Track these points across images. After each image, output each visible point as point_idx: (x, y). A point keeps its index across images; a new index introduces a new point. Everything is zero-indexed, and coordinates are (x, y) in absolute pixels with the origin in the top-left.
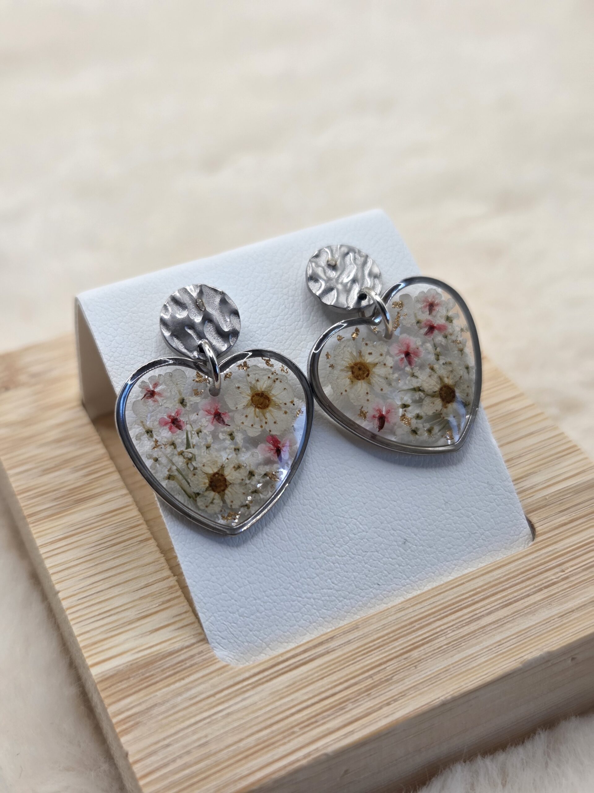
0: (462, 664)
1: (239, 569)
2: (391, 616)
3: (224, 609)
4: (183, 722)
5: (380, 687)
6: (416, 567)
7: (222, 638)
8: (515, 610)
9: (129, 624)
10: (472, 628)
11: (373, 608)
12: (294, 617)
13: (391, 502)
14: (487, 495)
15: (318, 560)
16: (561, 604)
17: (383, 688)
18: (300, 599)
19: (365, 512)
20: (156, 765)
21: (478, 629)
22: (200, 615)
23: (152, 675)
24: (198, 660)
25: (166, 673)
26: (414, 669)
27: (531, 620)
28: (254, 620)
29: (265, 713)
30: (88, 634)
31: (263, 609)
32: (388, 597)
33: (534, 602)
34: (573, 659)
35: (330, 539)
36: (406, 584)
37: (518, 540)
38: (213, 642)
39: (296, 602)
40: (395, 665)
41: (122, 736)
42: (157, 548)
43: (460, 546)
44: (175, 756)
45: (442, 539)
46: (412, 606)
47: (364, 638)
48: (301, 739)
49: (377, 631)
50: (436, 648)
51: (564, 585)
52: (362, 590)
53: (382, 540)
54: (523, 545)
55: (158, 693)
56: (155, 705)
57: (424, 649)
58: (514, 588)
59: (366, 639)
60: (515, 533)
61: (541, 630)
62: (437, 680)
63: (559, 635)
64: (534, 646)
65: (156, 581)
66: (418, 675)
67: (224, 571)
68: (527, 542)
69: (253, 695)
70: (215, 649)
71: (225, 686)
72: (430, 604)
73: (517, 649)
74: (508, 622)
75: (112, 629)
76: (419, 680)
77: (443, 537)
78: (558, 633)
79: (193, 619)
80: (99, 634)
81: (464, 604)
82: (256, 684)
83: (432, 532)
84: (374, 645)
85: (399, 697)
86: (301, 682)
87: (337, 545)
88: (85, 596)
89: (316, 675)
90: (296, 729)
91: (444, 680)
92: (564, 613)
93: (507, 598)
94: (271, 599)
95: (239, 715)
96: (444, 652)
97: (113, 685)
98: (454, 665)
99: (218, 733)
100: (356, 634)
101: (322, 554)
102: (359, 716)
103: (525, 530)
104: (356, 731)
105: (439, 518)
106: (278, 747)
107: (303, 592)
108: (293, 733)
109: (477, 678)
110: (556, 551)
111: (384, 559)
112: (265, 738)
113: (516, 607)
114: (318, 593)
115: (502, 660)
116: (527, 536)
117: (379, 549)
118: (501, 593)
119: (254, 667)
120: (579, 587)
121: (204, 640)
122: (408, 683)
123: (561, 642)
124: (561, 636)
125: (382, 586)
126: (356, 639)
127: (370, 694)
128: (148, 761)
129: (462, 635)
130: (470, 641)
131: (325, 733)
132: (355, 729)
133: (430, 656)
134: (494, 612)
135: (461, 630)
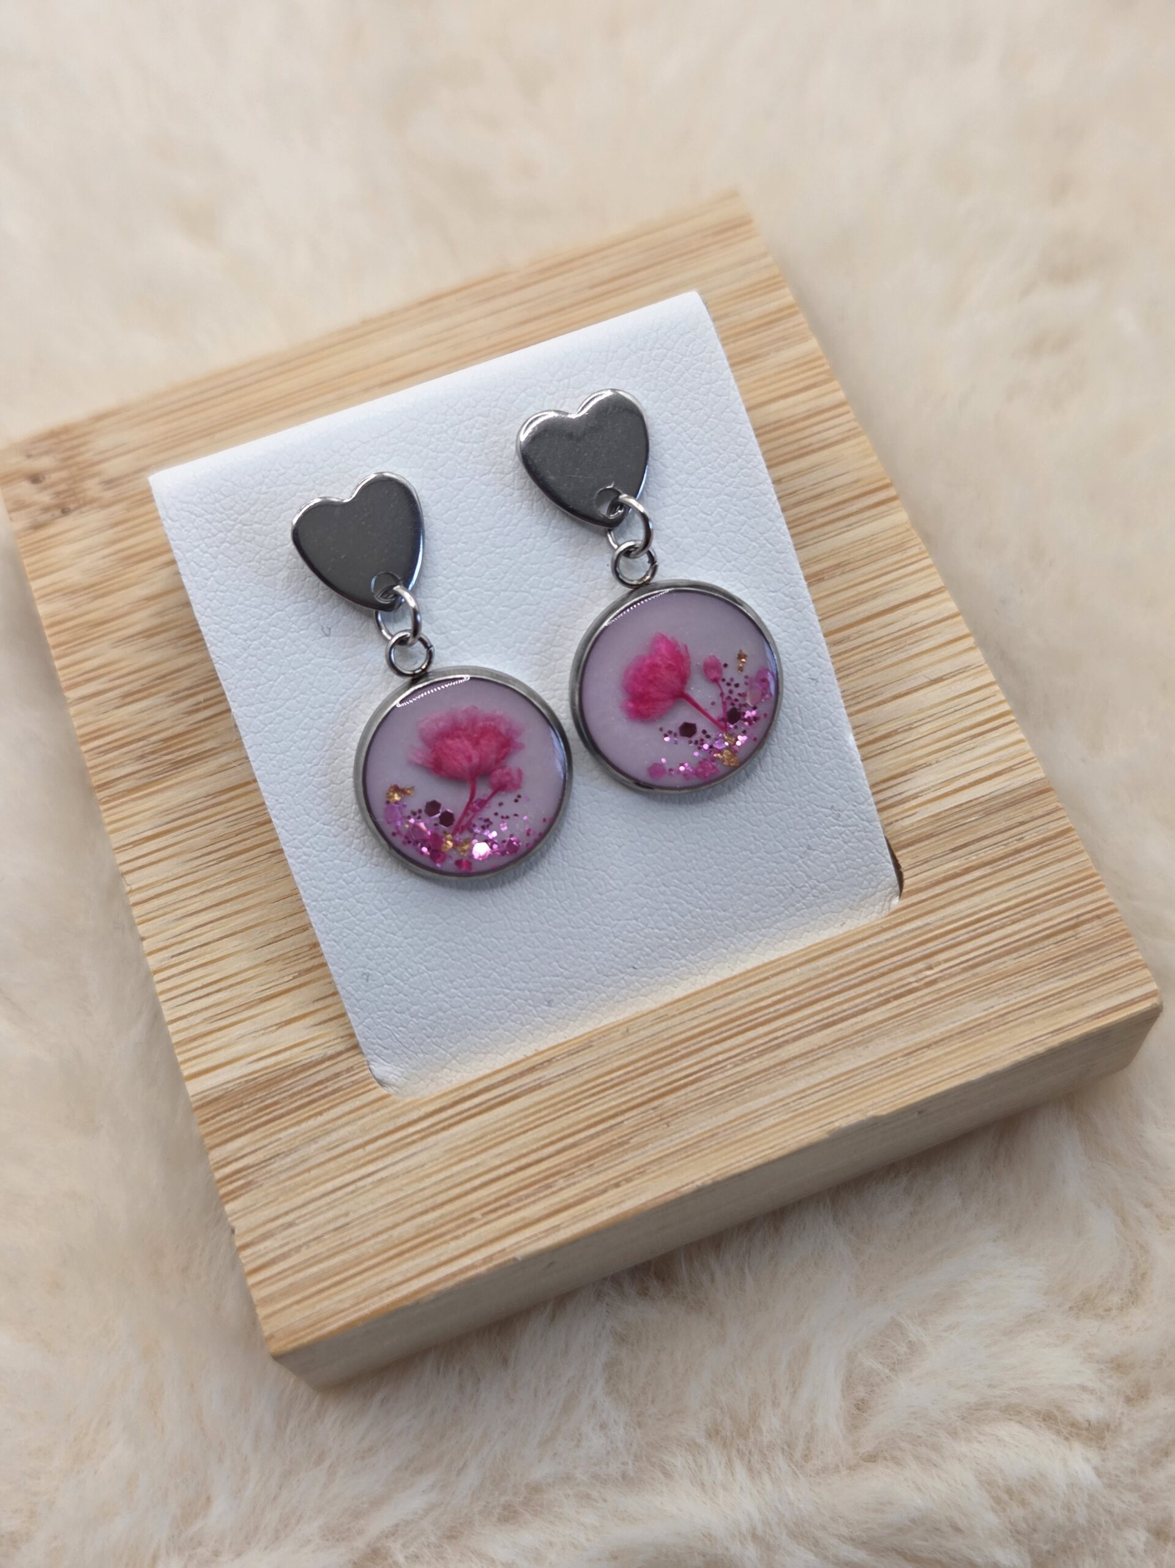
0: (739, 1127)
1: (412, 950)
2: (644, 1029)
3: (388, 1007)
4: (314, 1187)
5: (608, 1155)
6: (698, 940)
7: (384, 1047)
8: (839, 1035)
9: (247, 1009)
10: (764, 1063)
12: (497, 1017)
13: (665, 843)
14: (828, 828)
15: (537, 934)
16: (913, 1033)
17: (613, 1157)
18: (507, 991)
19: (620, 860)
20: (272, 1255)
21: (774, 1066)
23: (276, 1103)
24: (346, 1082)
25: (295, 1101)
26: (664, 1129)
27: (860, 1056)
28: (435, 1022)
29: (436, 1183)
30: (184, 1021)
31: (447, 1006)
32: (649, 985)
33: (870, 1023)
35: (560, 902)
37: (873, 894)
38: (369, 1054)
39: (502, 996)
40: (638, 1117)
41: (227, 1202)
43: (774, 907)
45: (745, 898)
46: (679, 1014)
47: (598, 1066)
48: (481, 1232)
49: (619, 1054)
51: (925, 995)
53: (645, 901)
54: (881, 903)
55: (282, 1135)
56: (278, 1155)
57: (686, 1094)
58: (845, 994)
59: (600, 1068)
60: (870, 884)
61: (871, 1076)
62: (696, 1150)
63: (897, 1088)
65: (291, 933)
66: (668, 1139)
67: (388, 952)
68: (888, 898)
69: (422, 1151)
70: (372, 1062)
71: (382, 1132)
72: (709, 1012)
73: (830, 1106)
74: (822, 1057)
75: (219, 1017)
76: (669, 1148)
77: (748, 895)
78: (897, 1085)
80: (200, 1023)
81: (761, 1017)
82: (428, 1132)
83: (729, 888)
84: (612, 1079)
85: (635, 1175)
86: (493, 1135)
87: (570, 911)
88: (181, 950)
89: (517, 1125)
90: (477, 1215)
91: (708, 1151)
92: (914, 1049)
93: (830, 1012)
94: (462, 992)
95: (397, 1183)
96: (717, 1101)
97: (218, 1115)
98: (726, 1127)
99: (363, 1211)
100: (588, 1056)
101: (546, 925)
102: (571, 1201)
103: (888, 879)
104: (563, 1226)
105: (743, 866)
106: (448, 1241)
107: (513, 981)
108: (472, 1220)
109: (757, 1153)
110: (927, 928)
111: (646, 930)
112: (431, 1226)
113: (841, 1029)
114: (536, 982)
115: (801, 1125)
116: (889, 889)
117: (639, 915)
118: (823, 1002)
119: (426, 1103)
120: (948, 1003)
121: (356, 1046)
122: (653, 1152)
123: (897, 1102)
124: (900, 1090)
125: (641, 970)
126: (584, 1067)
127: (592, 1165)
128: (261, 1247)
129: (748, 1074)
130: (759, 1086)
131: (518, 1225)
132: (562, 1223)
133: (692, 1107)
134: (805, 1036)
135: (747, 1065)
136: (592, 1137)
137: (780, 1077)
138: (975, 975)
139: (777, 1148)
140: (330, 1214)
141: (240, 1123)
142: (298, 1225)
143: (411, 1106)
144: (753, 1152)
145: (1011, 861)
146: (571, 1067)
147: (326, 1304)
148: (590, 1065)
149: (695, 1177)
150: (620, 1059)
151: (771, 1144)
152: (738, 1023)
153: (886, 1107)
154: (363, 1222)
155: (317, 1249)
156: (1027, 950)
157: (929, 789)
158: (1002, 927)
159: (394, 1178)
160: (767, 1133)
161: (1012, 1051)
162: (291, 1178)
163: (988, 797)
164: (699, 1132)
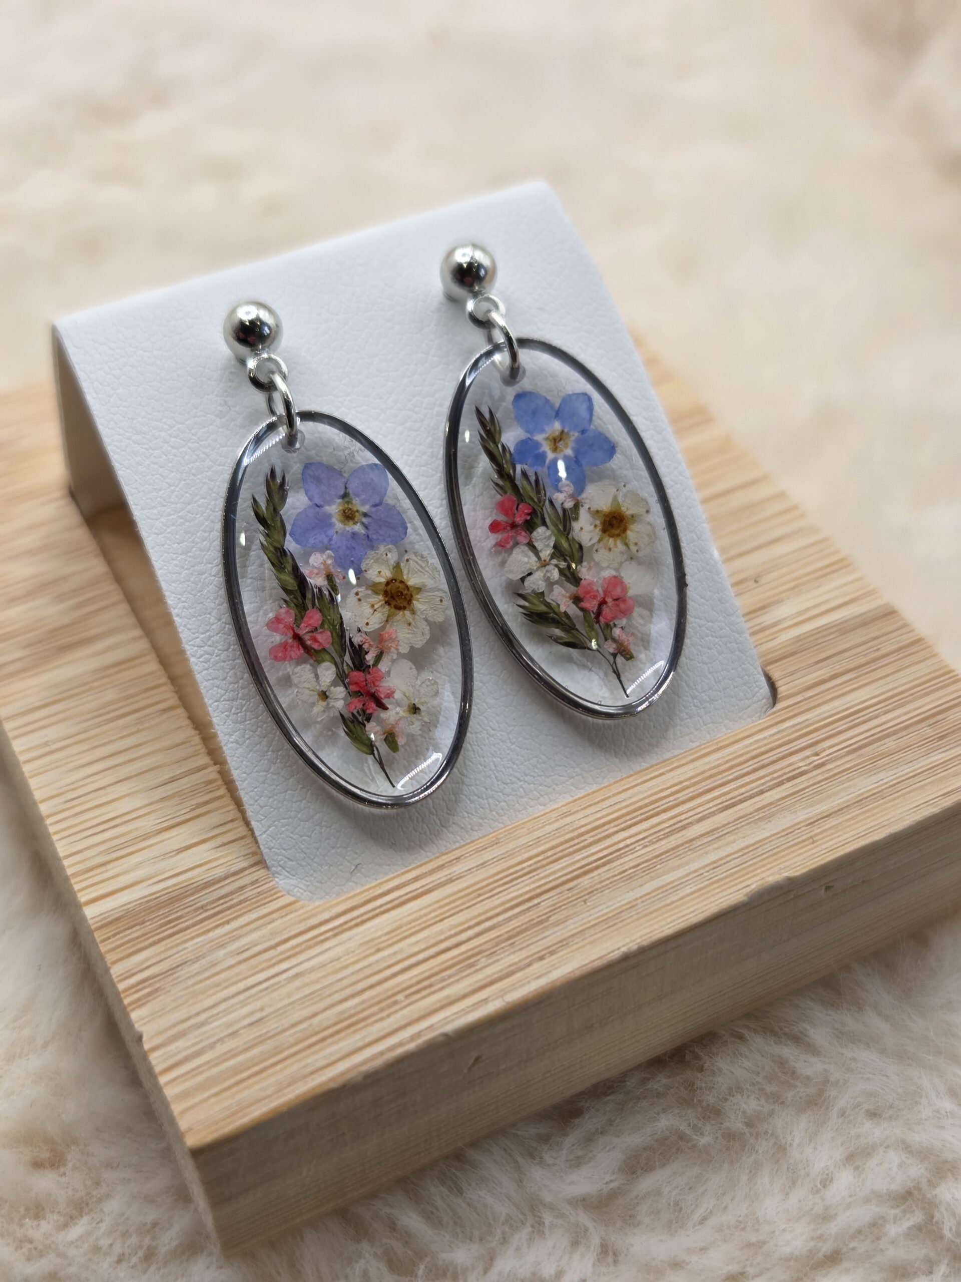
0: (656, 898)
2: (550, 824)
4: (226, 987)
5: (529, 933)
7: (288, 859)
8: (741, 814)
9: (144, 840)
10: (673, 843)
11: (524, 812)
16: (812, 806)
17: (535, 934)
20: (185, 1054)
21: (682, 844)
22: (254, 824)
23: (178, 918)
24: (251, 893)
25: (199, 915)
26: (581, 906)
27: (764, 829)
29: (353, 974)
30: (80, 855)
32: (547, 794)
33: (768, 802)
34: (828, 888)
36: (574, 774)
37: (749, 706)
38: (273, 866)
40: (554, 898)
41: (134, 1009)
42: (188, 722)
44: (215, 1039)
46: (582, 809)
47: (508, 858)
48: (405, 1012)
49: (528, 847)
50: (616, 873)
51: (817, 775)
52: (507, 784)
54: (759, 714)
55: (187, 945)
56: (186, 963)
57: (599, 874)
58: (740, 780)
59: (510, 859)
60: (745, 695)
61: (778, 845)
62: (618, 921)
63: (806, 852)
64: (768, 870)
65: (187, 773)
66: (588, 914)
68: (763, 710)
69: (335, 946)
70: (276, 875)
71: (293, 933)
72: (611, 806)
73: (743, 872)
74: (728, 833)
75: (115, 849)
76: (589, 922)
78: (805, 849)
79: (242, 830)
80: (98, 855)
81: (662, 805)
82: (340, 929)
84: (523, 869)
85: (558, 948)
86: (409, 926)
88: (75, 795)
89: (433, 915)
90: (400, 997)
91: (628, 921)
92: (815, 819)
93: (728, 796)
95: (314, 976)
96: (630, 878)
97: (119, 933)
98: (644, 899)
99: (278, 1006)
100: (496, 852)
102: (496, 976)
103: (762, 690)
104: (491, 999)
106: (372, 1024)
108: (396, 1003)
109: (678, 918)
110: (807, 723)
112: (353, 1011)
113: (741, 810)
115: (717, 891)
116: (764, 701)
118: (719, 789)
120: (842, 779)
121: (261, 863)
122: (572, 927)
123: (809, 863)
124: (809, 853)
125: (539, 778)
126: (495, 860)
127: (514, 943)
128: (172, 1047)
129: (657, 853)
130: (670, 862)
131: (443, 1003)
132: (489, 997)
133: (607, 885)
134: (708, 818)
135: (656, 846)
136: (510, 919)
137: (690, 853)
138: (859, 756)
139: (696, 913)
140: (245, 1011)
141: (143, 938)
142: (210, 1023)
143: (321, 909)
144: (674, 917)
145: (874, 666)
146: (482, 862)
147: (245, 1094)
148: (498, 859)
149: (620, 944)
150: (529, 851)
151: (692, 909)
152: (641, 811)
153: (798, 868)
154: (281, 1015)
155: (231, 1044)
156: (904, 733)
157: (784, 619)
158: (876, 717)
159: (310, 972)
160: (684, 900)
161: (908, 813)
162: (201, 981)
163: (839, 621)
164: (619, 905)
